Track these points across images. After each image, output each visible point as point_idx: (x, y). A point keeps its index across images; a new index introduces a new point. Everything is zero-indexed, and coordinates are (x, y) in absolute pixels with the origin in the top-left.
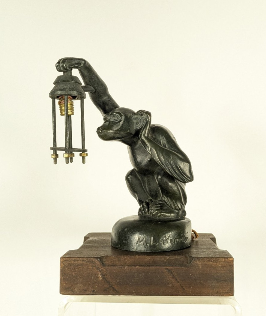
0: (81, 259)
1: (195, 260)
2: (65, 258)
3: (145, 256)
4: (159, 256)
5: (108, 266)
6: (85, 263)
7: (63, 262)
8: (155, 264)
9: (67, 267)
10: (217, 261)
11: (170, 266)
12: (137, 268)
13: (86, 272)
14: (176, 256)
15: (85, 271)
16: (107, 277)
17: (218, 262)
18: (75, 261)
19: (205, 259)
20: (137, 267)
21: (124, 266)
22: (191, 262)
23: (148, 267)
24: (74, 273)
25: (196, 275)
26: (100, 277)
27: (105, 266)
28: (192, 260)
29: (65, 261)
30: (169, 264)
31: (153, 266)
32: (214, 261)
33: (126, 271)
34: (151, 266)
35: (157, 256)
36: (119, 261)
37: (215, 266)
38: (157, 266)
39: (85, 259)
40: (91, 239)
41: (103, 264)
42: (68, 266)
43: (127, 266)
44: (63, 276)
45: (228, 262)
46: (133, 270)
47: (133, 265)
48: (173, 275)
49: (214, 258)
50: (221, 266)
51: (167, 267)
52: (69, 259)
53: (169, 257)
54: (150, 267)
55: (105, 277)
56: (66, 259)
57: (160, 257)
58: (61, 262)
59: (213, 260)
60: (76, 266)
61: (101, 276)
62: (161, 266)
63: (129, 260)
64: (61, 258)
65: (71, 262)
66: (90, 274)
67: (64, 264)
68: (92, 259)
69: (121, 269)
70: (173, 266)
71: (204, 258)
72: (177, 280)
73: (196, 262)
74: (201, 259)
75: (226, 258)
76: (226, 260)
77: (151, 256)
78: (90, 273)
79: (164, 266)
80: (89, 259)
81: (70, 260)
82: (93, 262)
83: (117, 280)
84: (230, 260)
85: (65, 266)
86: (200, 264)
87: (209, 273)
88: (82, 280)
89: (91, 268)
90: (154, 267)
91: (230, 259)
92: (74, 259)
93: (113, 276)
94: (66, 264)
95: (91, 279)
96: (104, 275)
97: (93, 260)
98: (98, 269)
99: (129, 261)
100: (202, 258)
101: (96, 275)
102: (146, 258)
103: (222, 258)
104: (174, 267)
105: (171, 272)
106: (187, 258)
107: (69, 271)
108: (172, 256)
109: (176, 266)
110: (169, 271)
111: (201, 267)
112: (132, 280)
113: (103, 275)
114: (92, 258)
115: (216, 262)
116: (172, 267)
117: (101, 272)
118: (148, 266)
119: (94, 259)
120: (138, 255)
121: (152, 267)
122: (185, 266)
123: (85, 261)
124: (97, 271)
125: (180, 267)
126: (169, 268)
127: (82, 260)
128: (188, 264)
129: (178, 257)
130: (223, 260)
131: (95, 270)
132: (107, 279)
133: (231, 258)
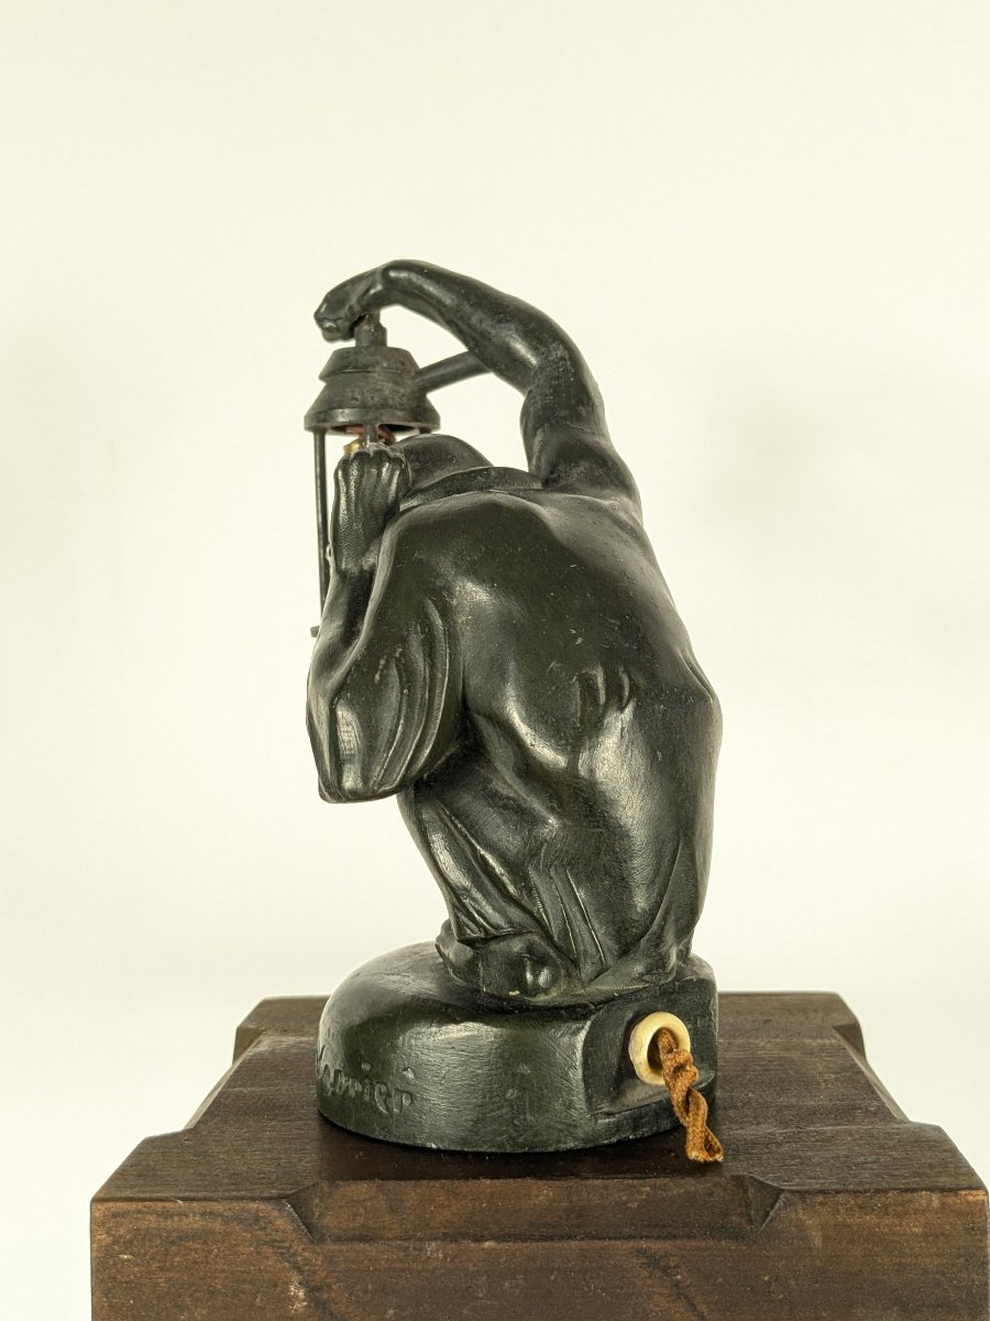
0: (195, 1204)
1: (788, 1204)
2: (111, 1204)
3: (529, 1181)
4: (599, 1182)
5: (338, 1239)
6: (218, 1226)
7: (103, 1224)
8: (578, 1224)
9: (127, 1246)
10: (900, 1209)
11: (659, 1237)
12: (488, 1252)
13: (223, 1271)
14: (689, 1180)
15: (219, 1267)
16: (333, 1295)
17: (907, 1213)
18: (166, 1215)
19: (841, 1198)
20: (487, 1244)
21: (420, 1239)
22: (767, 1214)
23: (547, 1244)
24: (161, 1279)
25: (792, 1282)
26: (296, 1296)
27: (322, 1240)
28: (772, 1207)
29: (114, 1216)
30: (653, 1224)
31: (570, 1237)
32: (885, 1210)
33: (431, 1268)
34: (561, 1238)
35: (590, 1182)
36: (392, 1210)
37: (894, 1234)
38: (593, 1238)
39: (218, 1207)
40: (264, 1045)
41: (310, 1228)
42: (131, 1242)
43: (435, 1239)
44: (106, 1293)
45: (960, 1214)
46: (470, 1260)
47: (465, 1236)
48: (677, 1284)
49: (885, 1191)
50: (925, 1235)
51: (644, 1244)
52: (133, 1206)
53: (654, 1187)
54: (557, 1245)
55: (325, 1296)
56: (120, 1204)
57: (606, 1187)
58: (96, 1224)
59: (880, 1201)
60: (173, 1243)
61: (301, 1294)
62: (610, 1239)
63: (443, 1206)
64: (96, 1200)
65: (144, 1225)
66: (244, 1281)
67: (108, 1233)
68: (254, 1206)
69: (401, 1254)
70: (675, 1237)
71: (838, 1192)
72: (695, 1310)
73: (793, 1216)
74: (820, 1198)
75: (950, 1190)
76: (951, 1199)
77: (557, 1183)
78: (245, 1276)
79: (630, 1237)
80: (237, 1206)
81: (140, 1212)
82: (257, 1220)
83: (385, 1312)
84: (967, 1202)
85: (116, 1242)
86: (812, 1222)
87: (860, 1271)
88: (204, 1312)
89: (251, 1253)
90: (574, 1244)
91: (971, 1198)
92: (160, 1204)
93: (365, 1292)
94: (122, 1231)
95: (253, 1305)
96: (319, 1289)
97: (257, 1210)
98: (285, 1254)
99: (447, 1213)
100: (821, 1192)
101: (275, 1286)
102: (535, 1192)
103: (931, 1190)
104: (679, 1242)
105: (665, 1270)
106: (745, 1192)
107: (136, 1269)
108: (667, 1180)
109: (689, 1237)
110: (654, 1263)
111: (818, 1242)
112: (465, 1311)
113: (312, 1290)
114: (253, 1199)
115: (897, 1215)
116: (668, 1245)
117: (299, 1270)
118: (545, 1239)
119: (262, 1207)
120: (492, 1178)
121: (564, 1244)
122: (738, 1236)
123: (222, 1215)
124: (279, 1266)
125: (711, 1243)
126: (653, 1246)
127: (203, 1214)
128: (750, 1221)
129: (700, 1187)
130: (936, 1203)
131: (271, 1262)
132: (333, 1307)
133: (977, 1189)
